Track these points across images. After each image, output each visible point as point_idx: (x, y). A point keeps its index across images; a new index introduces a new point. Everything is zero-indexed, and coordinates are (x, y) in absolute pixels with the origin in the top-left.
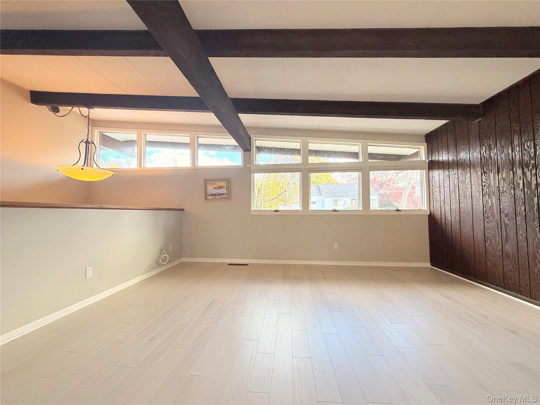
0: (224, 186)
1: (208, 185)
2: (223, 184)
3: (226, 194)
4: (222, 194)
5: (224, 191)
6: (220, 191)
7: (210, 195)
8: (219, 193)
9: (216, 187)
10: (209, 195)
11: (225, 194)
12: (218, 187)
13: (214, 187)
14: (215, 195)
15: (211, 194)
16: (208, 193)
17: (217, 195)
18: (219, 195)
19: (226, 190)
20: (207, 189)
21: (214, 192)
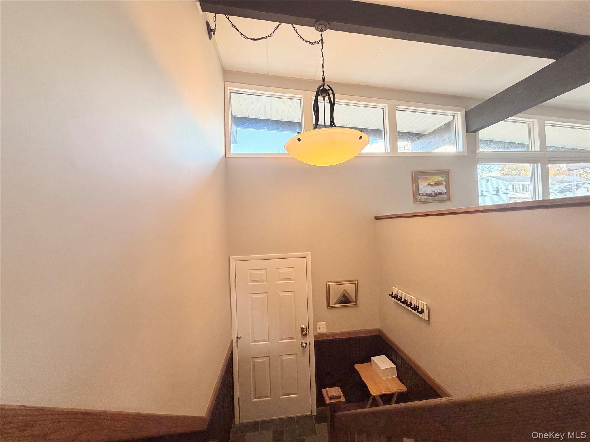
0: (442, 181)
1: (419, 181)
2: (440, 179)
3: (445, 193)
4: (440, 194)
5: (441, 189)
6: (437, 190)
7: (423, 195)
8: (435, 192)
9: (431, 184)
10: (421, 195)
11: (443, 194)
12: (434, 183)
13: (428, 184)
14: (430, 195)
15: (425, 194)
16: (419, 193)
17: (433, 194)
18: (436, 194)
19: (445, 188)
20: (419, 186)
21: (430, 190)
